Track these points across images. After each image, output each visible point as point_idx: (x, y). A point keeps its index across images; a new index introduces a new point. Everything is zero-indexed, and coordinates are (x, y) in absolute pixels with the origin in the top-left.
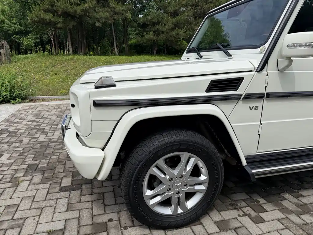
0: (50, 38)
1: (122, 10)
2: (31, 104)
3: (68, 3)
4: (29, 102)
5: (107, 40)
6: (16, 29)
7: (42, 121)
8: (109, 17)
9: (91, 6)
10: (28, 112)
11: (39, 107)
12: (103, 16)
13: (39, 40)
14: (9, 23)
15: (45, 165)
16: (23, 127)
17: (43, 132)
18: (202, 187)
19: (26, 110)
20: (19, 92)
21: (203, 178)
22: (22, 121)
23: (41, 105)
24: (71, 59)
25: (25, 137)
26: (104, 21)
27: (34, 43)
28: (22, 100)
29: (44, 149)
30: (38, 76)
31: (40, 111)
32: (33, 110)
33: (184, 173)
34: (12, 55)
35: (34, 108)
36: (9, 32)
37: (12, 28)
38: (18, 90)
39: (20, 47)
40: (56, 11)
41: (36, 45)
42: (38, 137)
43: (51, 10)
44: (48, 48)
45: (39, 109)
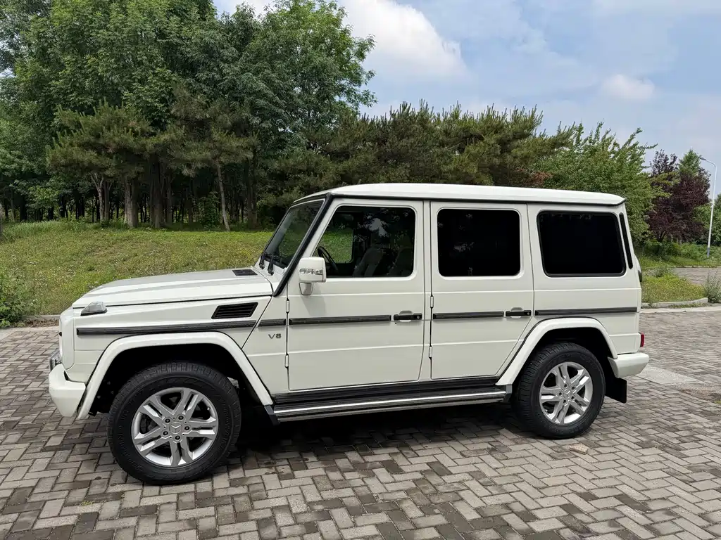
0: (95, 188)
1: (237, 147)
2: (28, 329)
3: (130, 132)
4: (24, 326)
5: (215, 197)
6: (21, 168)
7: (41, 360)
8: (210, 158)
9: (176, 139)
10: (19, 344)
11: (42, 335)
12: (199, 156)
13: (69, 191)
14: (8, 156)
15: (30, 423)
16: (4, 370)
17: (38, 377)
18: (211, 432)
19: (15, 340)
20: (8, 308)
21: (212, 420)
22: (6, 361)
23: (46, 332)
24: (129, 238)
25: (7, 385)
26: (199, 166)
27: (59, 196)
28: (11, 322)
29: (33, 402)
30: (52, 274)
31: (41, 342)
32: (30, 340)
33: (184, 413)
34: (7, 220)
35: (32, 337)
36: (6, 173)
37: (14, 166)
38: (6, 304)
39: (27, 205)
40: (105, 147)
41: (63, 200)
42: (28, 385)
43: (95, 143)
44: (90, 205)
45: (41, 338)
